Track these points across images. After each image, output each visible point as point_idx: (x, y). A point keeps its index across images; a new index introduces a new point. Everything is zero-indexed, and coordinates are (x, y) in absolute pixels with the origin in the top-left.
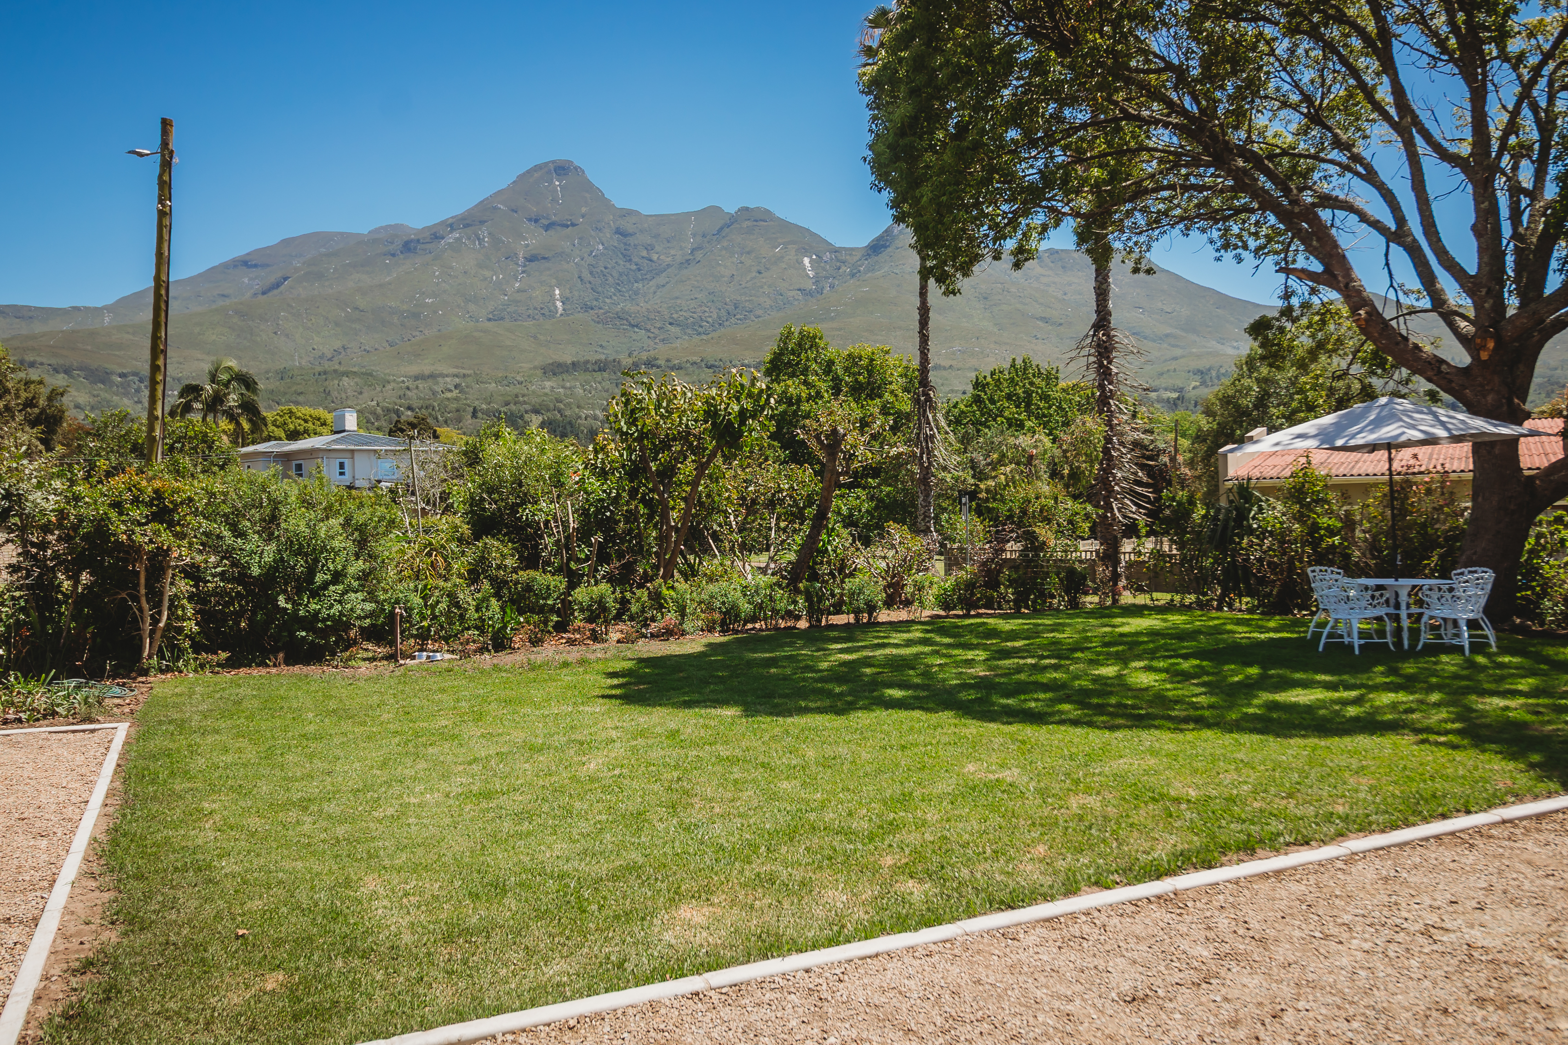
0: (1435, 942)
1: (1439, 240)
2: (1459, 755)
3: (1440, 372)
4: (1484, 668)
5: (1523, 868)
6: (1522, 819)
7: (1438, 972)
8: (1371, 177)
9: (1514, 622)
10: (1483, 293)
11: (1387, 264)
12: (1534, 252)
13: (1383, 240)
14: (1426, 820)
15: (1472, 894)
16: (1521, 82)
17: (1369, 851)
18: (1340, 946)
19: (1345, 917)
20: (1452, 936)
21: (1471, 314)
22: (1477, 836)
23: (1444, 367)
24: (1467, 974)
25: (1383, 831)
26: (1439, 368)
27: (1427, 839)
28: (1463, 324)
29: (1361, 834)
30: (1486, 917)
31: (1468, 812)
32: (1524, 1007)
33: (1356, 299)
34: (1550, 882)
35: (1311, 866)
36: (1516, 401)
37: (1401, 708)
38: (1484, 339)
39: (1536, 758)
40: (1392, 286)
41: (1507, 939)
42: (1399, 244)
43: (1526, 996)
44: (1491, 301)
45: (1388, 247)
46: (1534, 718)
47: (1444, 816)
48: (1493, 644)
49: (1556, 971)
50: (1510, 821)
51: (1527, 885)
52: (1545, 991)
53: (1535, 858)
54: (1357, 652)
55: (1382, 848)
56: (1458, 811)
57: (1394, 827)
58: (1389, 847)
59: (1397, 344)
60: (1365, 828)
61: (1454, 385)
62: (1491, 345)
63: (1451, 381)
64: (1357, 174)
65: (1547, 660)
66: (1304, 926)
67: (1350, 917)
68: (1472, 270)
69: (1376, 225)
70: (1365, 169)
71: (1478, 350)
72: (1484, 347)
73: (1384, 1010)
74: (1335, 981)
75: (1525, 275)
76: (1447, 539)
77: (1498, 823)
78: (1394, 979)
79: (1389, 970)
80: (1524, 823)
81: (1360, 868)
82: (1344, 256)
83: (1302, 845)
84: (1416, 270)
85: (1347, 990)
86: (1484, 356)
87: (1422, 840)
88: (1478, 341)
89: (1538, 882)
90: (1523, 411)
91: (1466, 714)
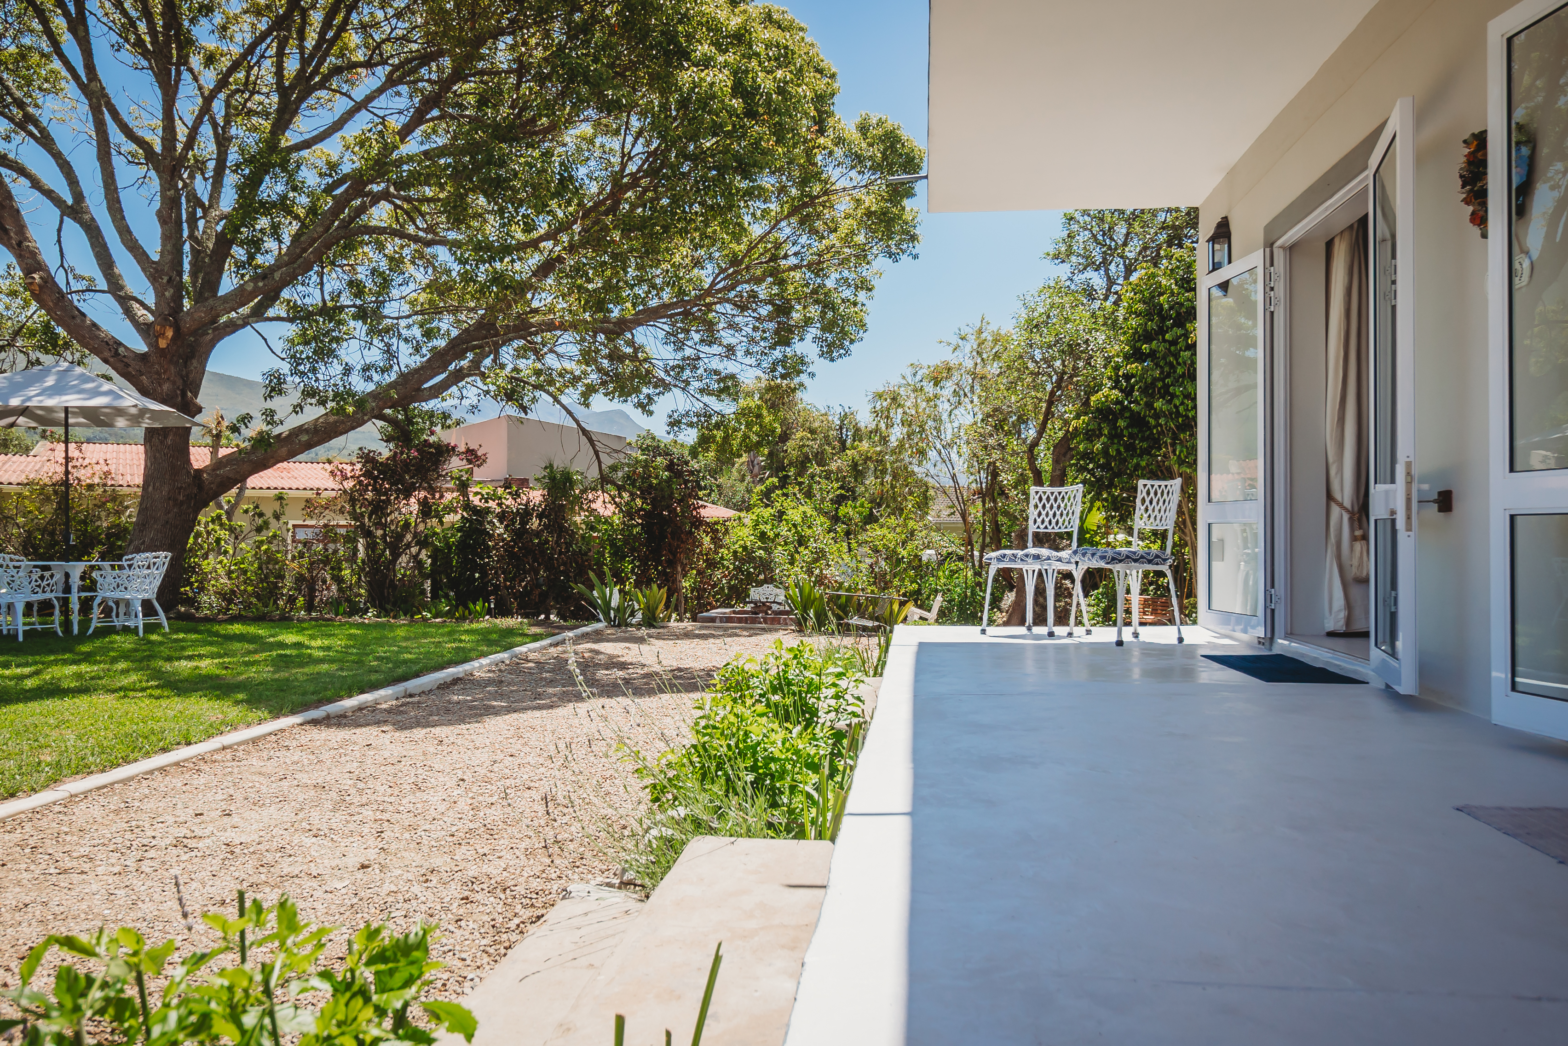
0: (191, 850)
1: (123, 218)
2: (164, 702)
3: (117, 354)
4: (161, 643)
5: (256, 778)
6: (239, 744)
7: (203, 873)
8: (46, 141)
9: (179, 611)
10: (165, 281)
11: (59, 241)
12: (210, 256)
13: (58, 212)
14: (147, 755)
15: (213, 806)
16: (202, 94)
17: (91, 791)
18: (84, 876)
19: (82, 850)
20: (207, 841)
21: (151, 301)
22: (201, 763)
23: (121, 350)
24: (232, 868)
25: (103, 771)
26: (117, 350)
27: (151, 772)
28: (140, 312)
29: (80, 776)
30: (235, 819)
31: (189, 744)
32: (296, 880)
33: (30, 261)
34: (285, 783)
35: (23, 816)
36: (189, 394)
37: (87, 676)
38: (163, 326)
39: (240, 696)
40: (62, 265)
41: (261, 833)
42: (74, 219)
43: (296, 872)
44: (172, 291)
45: (61, 222)
46: (224, 672)
47: (164, 750)
48: (166, 624)
49: (316, 847)
50: (230, 747)
51: (264, 789)
52: (312, 864)
53: (264, 770)
54: (21, 639)
55: (105, 787)
56: (178, 744)
57: (114, 765)
58: (113, 784)
59: (74, 317)
60: (83, 769)
61: (130, 369)
62: (170, 333)
63: (127, 365)
64: (31, 134)
65: (217, 634)
66: (32, 867)
67: (88, 849)
68: (155, 257)
69: (49, 194)
70: (40, 132)
71: (157, 337)
72: (163, 335)
73: (156, 918)
74: (89, 907)
75: (201, 276)
76: (109, 536)
77: (219, 750)
78: (159, 889)
79: (149, 883)
80: (242, 747)
81: (84, 808)
82: (18, 211)
83: (6, 799)
84: (93, 250)
85: (106, 912)
86: (163, 344)
87: (146, 773)
88: (158, 328)
89: (274, 785)
90: (195, 405)
91: (157, 674)
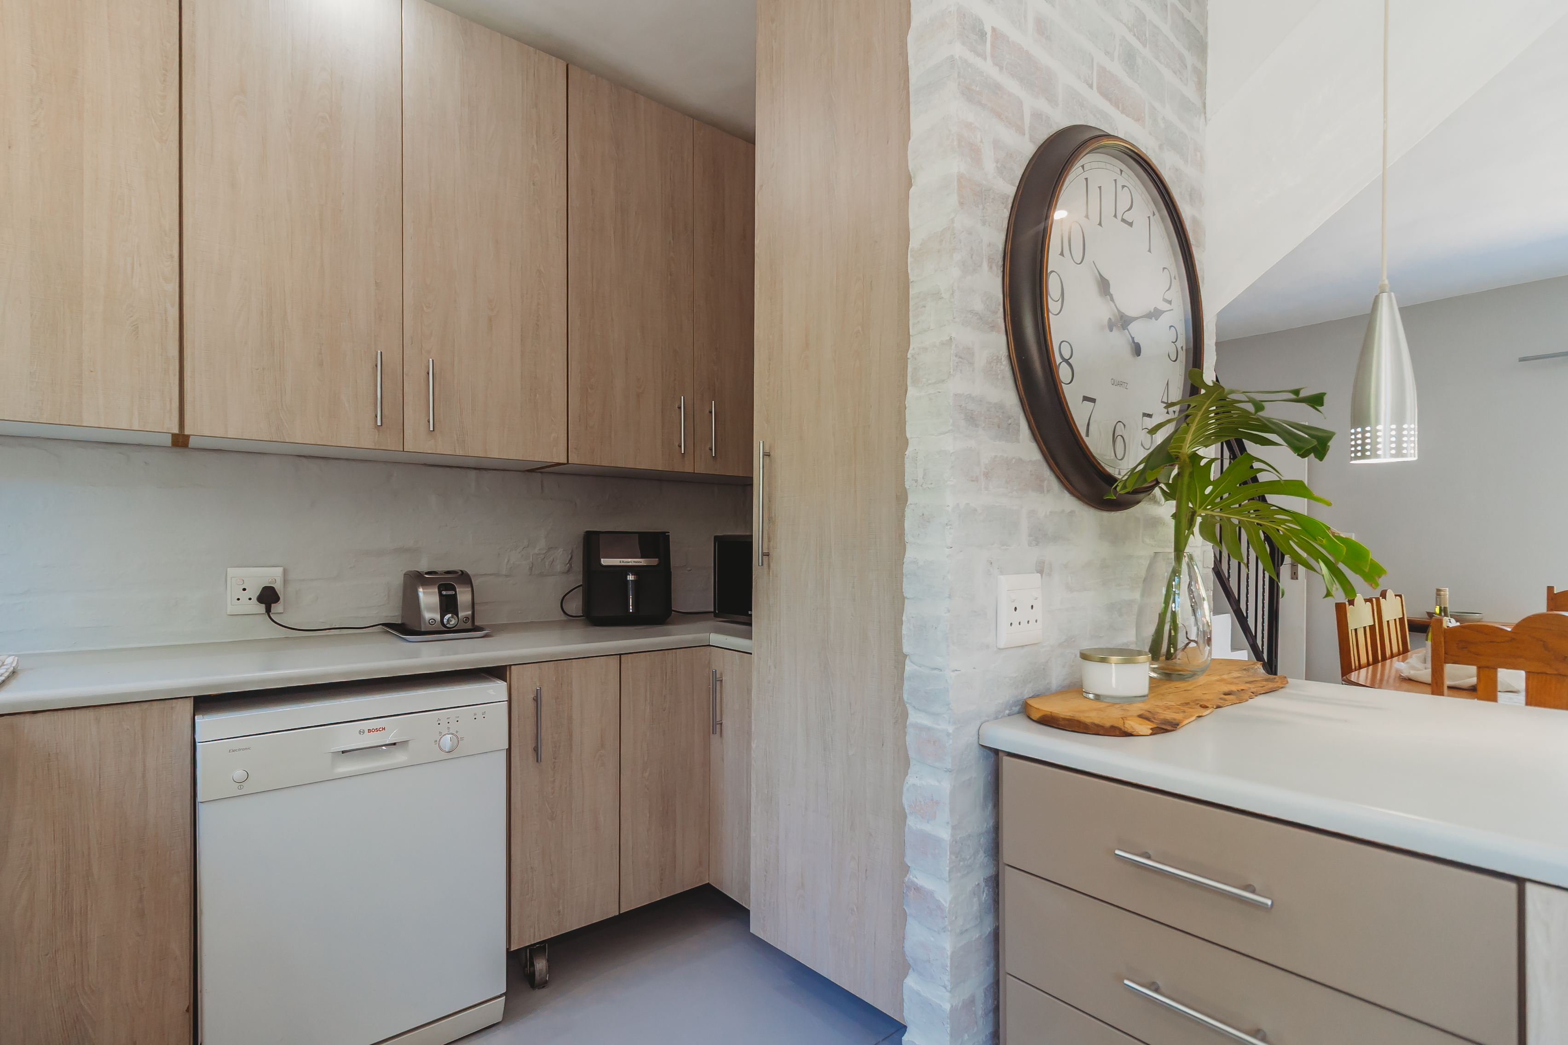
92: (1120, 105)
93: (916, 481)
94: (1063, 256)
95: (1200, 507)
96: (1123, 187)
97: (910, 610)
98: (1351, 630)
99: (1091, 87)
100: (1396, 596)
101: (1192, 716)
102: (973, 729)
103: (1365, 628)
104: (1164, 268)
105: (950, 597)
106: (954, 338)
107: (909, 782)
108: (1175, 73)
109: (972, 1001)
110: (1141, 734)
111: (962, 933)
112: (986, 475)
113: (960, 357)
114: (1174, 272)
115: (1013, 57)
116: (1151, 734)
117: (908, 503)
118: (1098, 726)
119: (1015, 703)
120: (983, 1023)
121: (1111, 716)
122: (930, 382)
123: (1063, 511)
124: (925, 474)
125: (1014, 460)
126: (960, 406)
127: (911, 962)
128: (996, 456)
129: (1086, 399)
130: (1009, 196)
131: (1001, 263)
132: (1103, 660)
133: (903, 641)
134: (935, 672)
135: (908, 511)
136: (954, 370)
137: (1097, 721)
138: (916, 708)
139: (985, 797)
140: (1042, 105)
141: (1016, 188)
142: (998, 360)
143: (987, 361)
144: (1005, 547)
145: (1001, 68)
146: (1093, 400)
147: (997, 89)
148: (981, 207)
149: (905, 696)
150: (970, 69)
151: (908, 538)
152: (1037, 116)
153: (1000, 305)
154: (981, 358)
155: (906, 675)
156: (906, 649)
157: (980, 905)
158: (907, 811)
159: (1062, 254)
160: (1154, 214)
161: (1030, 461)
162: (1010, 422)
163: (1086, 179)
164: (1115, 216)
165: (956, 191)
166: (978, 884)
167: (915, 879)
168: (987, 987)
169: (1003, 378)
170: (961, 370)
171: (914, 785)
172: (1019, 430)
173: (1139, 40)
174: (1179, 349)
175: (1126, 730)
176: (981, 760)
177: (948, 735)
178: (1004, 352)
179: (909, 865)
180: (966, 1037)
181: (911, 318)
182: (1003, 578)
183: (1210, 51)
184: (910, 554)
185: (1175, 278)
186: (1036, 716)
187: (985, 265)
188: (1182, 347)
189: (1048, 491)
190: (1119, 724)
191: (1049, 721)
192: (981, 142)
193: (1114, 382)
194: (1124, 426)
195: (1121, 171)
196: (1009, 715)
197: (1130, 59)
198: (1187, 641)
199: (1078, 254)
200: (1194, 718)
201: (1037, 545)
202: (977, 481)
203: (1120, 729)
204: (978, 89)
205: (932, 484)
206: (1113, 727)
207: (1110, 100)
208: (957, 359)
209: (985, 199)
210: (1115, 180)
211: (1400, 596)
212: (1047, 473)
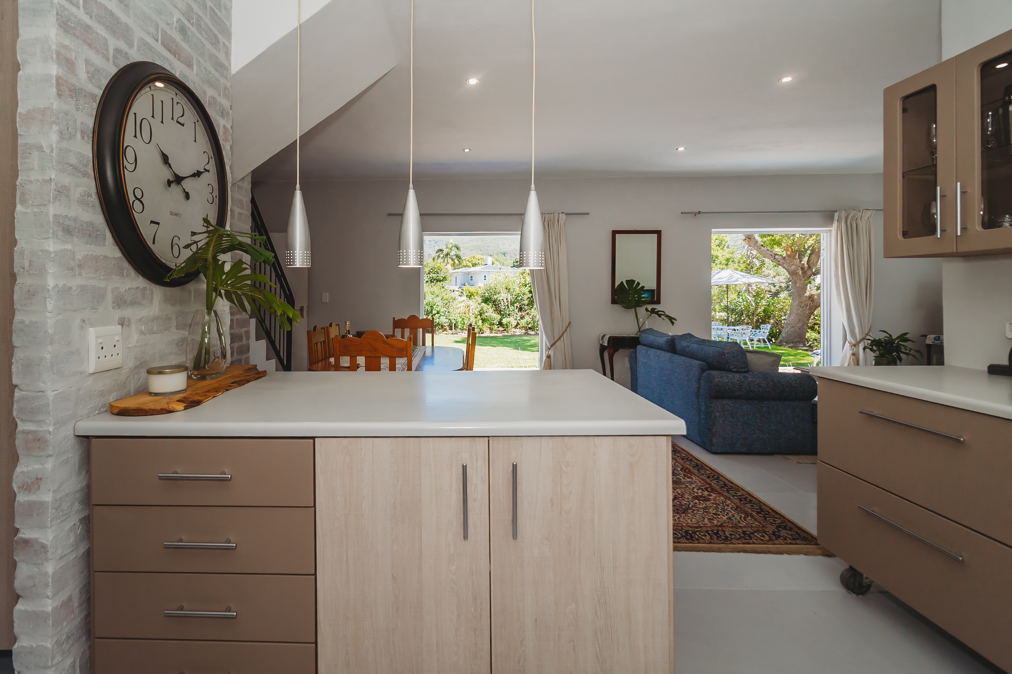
92: (177, 55)
93: (24, 268)
94: (136, 138)
95: (220, 286)
96: (178, 103)
97: (18, 355)
98: (314, 344)
99: (157, 40)
100: (336, 325)
101: (210, 397)
102: (70, 427)
103: (321, 342)
104: (204, 152)
105: (51, 343)
106: (54, 179)
107: (18, 472)
108: (213, 45)
109: (70, 599)
110: (178, 410)
111: (61, 558)
112: (80, 266)
113: (59, 192)
114: (211, 154)
115: (100, 12)
116: (184, 410)
117: (17, 283)
118: (153, 410)
119: (103, 406)
120: (79, 611)
121: (162, 404)
122: (35, 204)
123: (138, 288)
124: (30, 264)
125: (101, 257)
126: (59, 222)
127: (19, 592)
128: (87, 255)
129: (152, 222)
130: (96, 96)
131: (91, 135)
132: (160, 373)
133: (13, 376)
134: (39, 393)
135: (16, 288)
136: (53, 199)
137: (152, 407)
138: (24, 419)
139: (80, 468)
140: (122, 45)
141: (102, 92)
142: (89, 195)
143: (80, 195)
144: (95, 310)
145: (91, 17)
146: (158, 223)
147: (88, 28)
148: (75, 99)
149: (15, 414)
150: (66, 12)
151: (17, 306)
152: (117, 51)
153: (90, 161)
154: (77, 193)
155: (15, 399)
156: (15, 381)
157: (75, 537)
158: (16, 491)
159: (135, 136)
160: (198, 121)
161: (114, 258)
162: (98, 233)
163: (153, 95)
164: (172, 119)
165: (55, 86)
166: (74, 524)
167: (23, 536)
168: (82, 587)
169: (93, 206)
170: (59, 200)
171: (22, 472)
172: (105, 239)
173: (189, 21)
174: (214, 197)
175: (170, 409)
176: (76, 445)
177: (50, 433)
178: (93, 190)
179: (18, 527)
180: (65, 623)
181: (19, 158)
182: (91, 329)
183: (233, 37)
184: (18, 317)
185: (211, 158)
186: (116, 411)
187: (79, 135)
188: (216, 196)
189: (127, 276)
190: (166, 407)
191: (124, 413)
192: (76, 58)
193: (172, 213)
194: (179, 238)
195: (176, 94)
196: (98, 414)
197: (183, 30)
198: (215, 358)
199: (146, 137)
200: (211, 398)
201: (119, 308)
202: (73, 270)
203: (166, 410)
204: (73, 25)
205: (36, 271)
206: (162, 409)
207: (170, 51)
208: (56, 193)
209: (79, 94)
210: (172, 99)
211: (338, 325)
212: (126, 264)
